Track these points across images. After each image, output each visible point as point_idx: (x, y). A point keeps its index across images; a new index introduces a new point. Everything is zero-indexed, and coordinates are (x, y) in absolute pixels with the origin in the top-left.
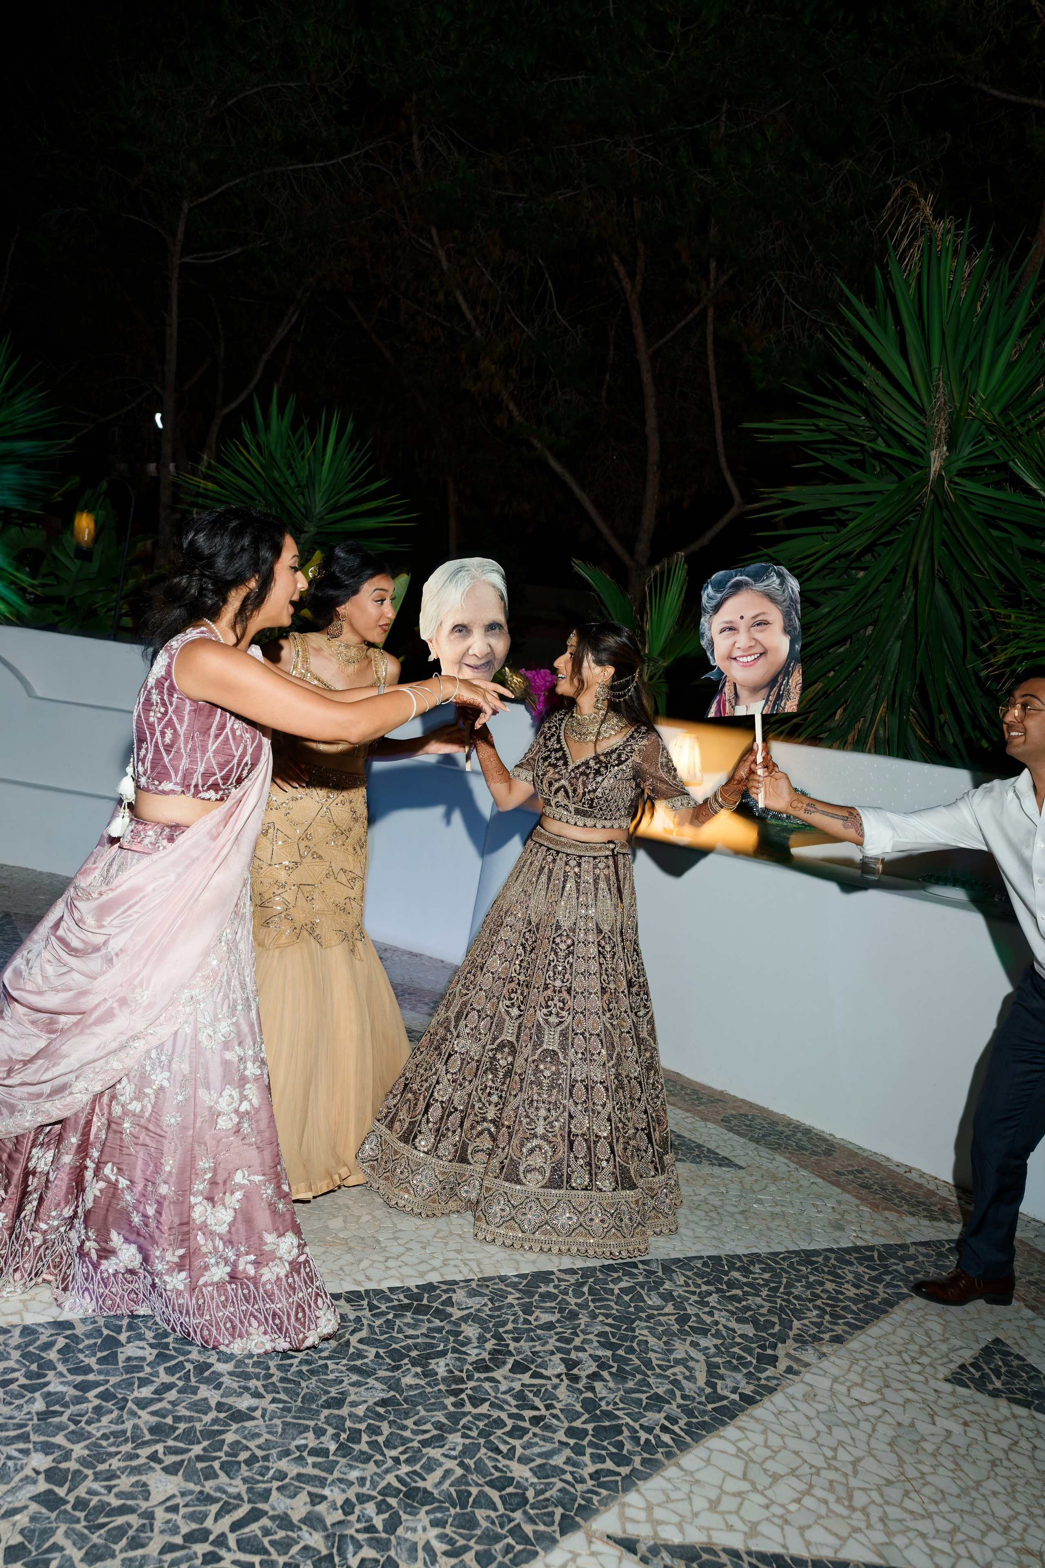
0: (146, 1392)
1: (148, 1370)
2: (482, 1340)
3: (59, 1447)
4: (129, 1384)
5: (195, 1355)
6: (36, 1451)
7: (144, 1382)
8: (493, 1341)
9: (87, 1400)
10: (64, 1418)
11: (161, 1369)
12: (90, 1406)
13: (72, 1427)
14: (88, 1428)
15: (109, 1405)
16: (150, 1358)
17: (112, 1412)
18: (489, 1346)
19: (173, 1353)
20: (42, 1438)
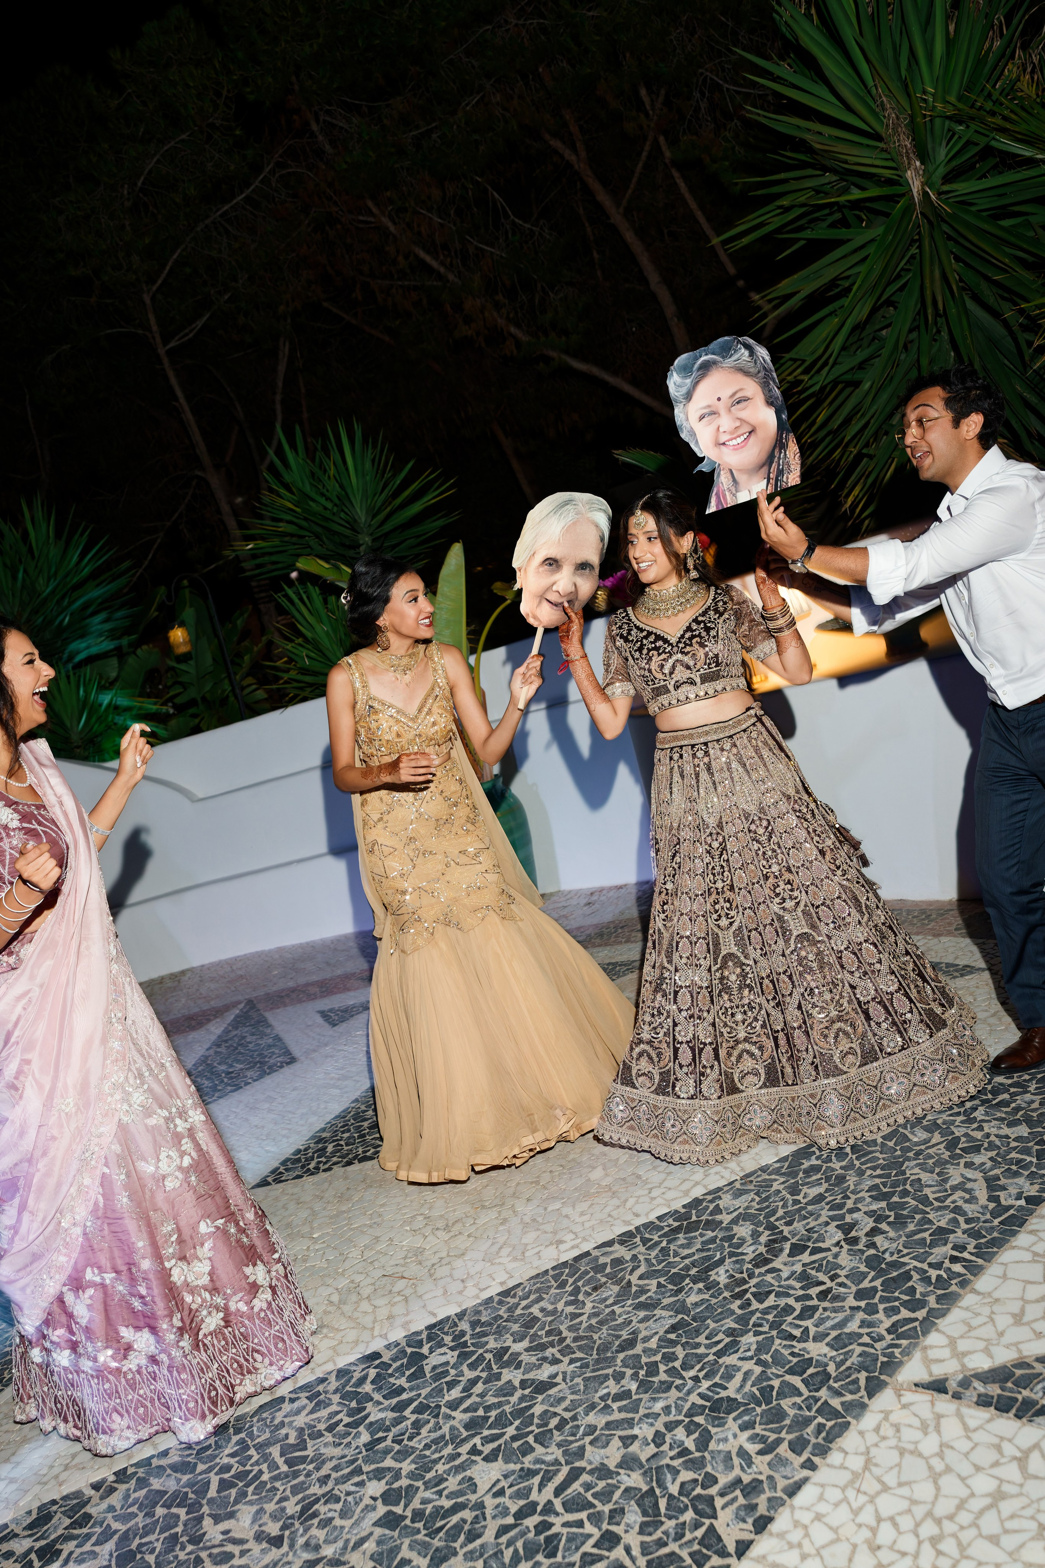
0: (456, 1393)
1: (453, 1372)
2: (755, 1235)
3: (389, 1469)
4: (439, 1392)
5: (492, 1344)
6: (370, 1479)
7: (451, 1385)
8: (767, 1233)
9: (406, 1418)
10: (389, 1442)
11: (465, 1368)
12: (409, 1422)
13: (397, 1447)
14: (411, 1444)
15: (425, 1416)
16: (452, 1361)
17: (428, 1422)
18: (763, 1239)
19: (472, 1349)
20: (373, 1467)
